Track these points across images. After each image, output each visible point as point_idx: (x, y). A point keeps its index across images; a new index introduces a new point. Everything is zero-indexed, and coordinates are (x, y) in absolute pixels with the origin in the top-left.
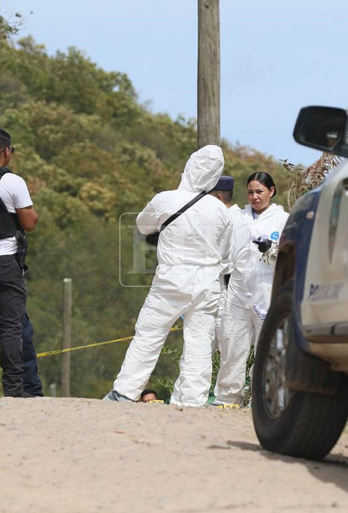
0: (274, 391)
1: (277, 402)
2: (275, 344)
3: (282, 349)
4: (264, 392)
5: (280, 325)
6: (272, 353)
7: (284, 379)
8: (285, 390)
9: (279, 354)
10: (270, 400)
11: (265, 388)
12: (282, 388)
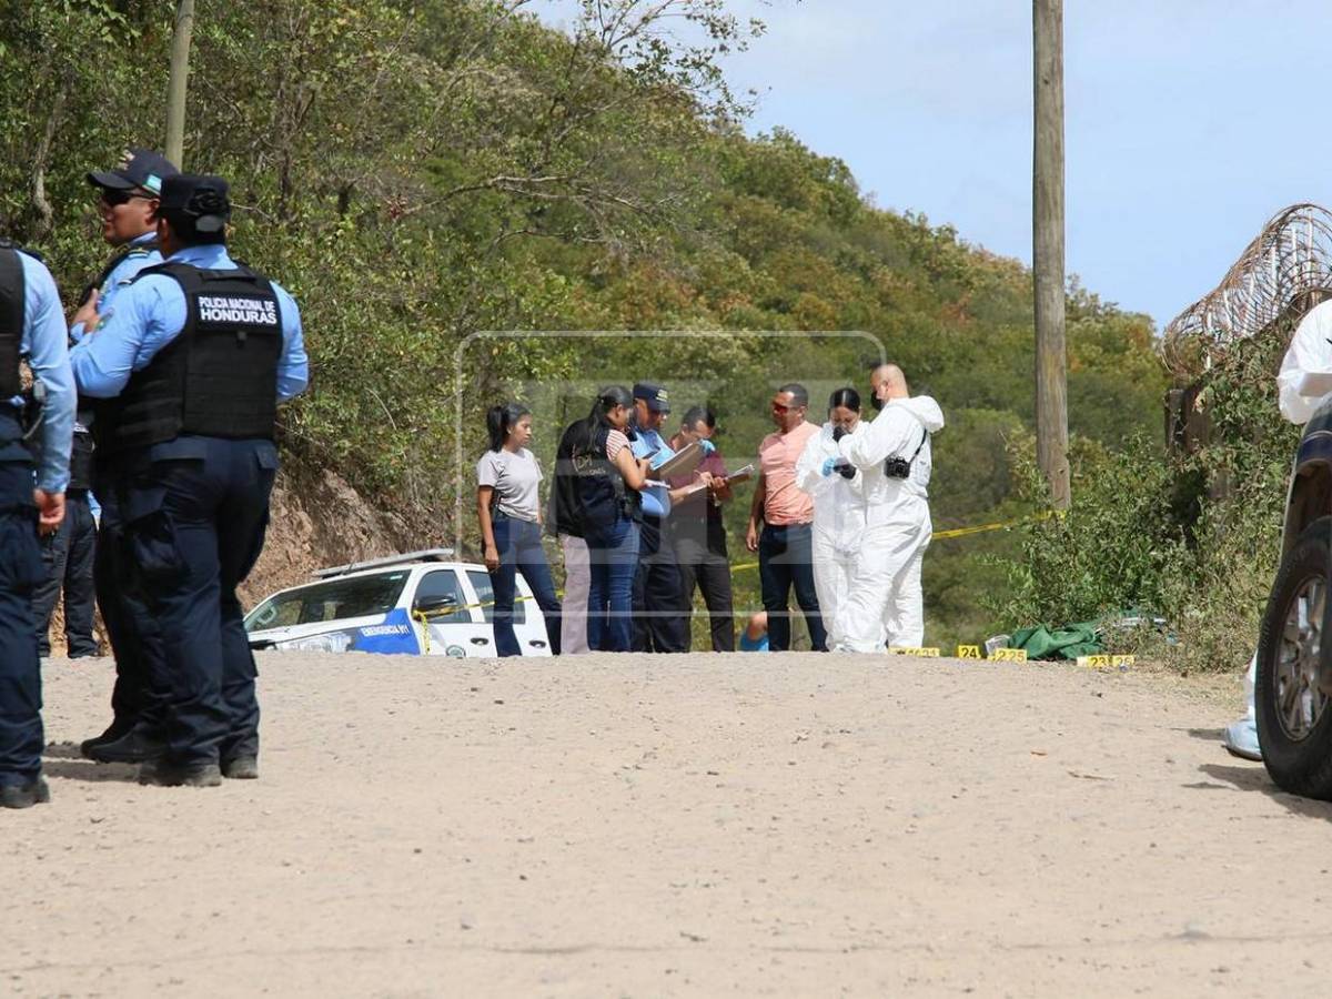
0: (1293, 695)
1: (1299, 713)
2: (1296, 621)
3: (1307, 629)
4: (1278, 697)
5: (1302, 592)
6: (1288, 634)
7: (1312, 677)
8: (1314, 696)
9: (1303, 637)
10: (1287, 710)
11: (1278, 691)
12: (1308, 691)
